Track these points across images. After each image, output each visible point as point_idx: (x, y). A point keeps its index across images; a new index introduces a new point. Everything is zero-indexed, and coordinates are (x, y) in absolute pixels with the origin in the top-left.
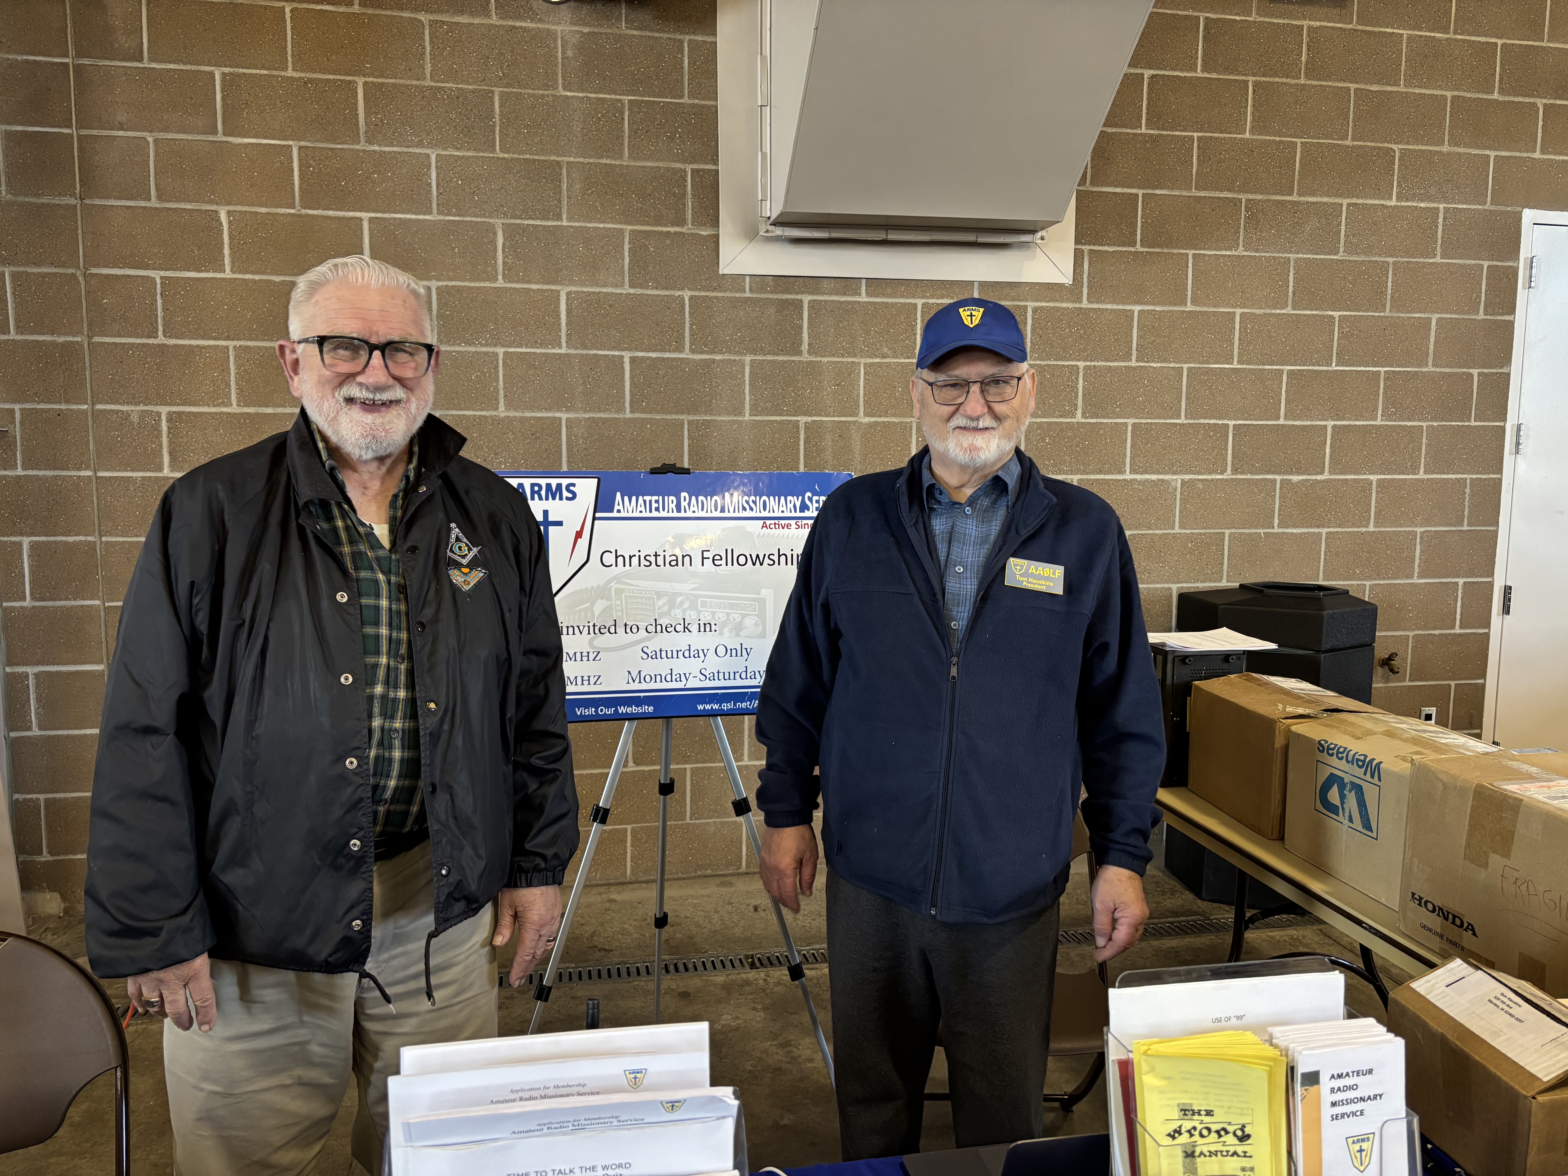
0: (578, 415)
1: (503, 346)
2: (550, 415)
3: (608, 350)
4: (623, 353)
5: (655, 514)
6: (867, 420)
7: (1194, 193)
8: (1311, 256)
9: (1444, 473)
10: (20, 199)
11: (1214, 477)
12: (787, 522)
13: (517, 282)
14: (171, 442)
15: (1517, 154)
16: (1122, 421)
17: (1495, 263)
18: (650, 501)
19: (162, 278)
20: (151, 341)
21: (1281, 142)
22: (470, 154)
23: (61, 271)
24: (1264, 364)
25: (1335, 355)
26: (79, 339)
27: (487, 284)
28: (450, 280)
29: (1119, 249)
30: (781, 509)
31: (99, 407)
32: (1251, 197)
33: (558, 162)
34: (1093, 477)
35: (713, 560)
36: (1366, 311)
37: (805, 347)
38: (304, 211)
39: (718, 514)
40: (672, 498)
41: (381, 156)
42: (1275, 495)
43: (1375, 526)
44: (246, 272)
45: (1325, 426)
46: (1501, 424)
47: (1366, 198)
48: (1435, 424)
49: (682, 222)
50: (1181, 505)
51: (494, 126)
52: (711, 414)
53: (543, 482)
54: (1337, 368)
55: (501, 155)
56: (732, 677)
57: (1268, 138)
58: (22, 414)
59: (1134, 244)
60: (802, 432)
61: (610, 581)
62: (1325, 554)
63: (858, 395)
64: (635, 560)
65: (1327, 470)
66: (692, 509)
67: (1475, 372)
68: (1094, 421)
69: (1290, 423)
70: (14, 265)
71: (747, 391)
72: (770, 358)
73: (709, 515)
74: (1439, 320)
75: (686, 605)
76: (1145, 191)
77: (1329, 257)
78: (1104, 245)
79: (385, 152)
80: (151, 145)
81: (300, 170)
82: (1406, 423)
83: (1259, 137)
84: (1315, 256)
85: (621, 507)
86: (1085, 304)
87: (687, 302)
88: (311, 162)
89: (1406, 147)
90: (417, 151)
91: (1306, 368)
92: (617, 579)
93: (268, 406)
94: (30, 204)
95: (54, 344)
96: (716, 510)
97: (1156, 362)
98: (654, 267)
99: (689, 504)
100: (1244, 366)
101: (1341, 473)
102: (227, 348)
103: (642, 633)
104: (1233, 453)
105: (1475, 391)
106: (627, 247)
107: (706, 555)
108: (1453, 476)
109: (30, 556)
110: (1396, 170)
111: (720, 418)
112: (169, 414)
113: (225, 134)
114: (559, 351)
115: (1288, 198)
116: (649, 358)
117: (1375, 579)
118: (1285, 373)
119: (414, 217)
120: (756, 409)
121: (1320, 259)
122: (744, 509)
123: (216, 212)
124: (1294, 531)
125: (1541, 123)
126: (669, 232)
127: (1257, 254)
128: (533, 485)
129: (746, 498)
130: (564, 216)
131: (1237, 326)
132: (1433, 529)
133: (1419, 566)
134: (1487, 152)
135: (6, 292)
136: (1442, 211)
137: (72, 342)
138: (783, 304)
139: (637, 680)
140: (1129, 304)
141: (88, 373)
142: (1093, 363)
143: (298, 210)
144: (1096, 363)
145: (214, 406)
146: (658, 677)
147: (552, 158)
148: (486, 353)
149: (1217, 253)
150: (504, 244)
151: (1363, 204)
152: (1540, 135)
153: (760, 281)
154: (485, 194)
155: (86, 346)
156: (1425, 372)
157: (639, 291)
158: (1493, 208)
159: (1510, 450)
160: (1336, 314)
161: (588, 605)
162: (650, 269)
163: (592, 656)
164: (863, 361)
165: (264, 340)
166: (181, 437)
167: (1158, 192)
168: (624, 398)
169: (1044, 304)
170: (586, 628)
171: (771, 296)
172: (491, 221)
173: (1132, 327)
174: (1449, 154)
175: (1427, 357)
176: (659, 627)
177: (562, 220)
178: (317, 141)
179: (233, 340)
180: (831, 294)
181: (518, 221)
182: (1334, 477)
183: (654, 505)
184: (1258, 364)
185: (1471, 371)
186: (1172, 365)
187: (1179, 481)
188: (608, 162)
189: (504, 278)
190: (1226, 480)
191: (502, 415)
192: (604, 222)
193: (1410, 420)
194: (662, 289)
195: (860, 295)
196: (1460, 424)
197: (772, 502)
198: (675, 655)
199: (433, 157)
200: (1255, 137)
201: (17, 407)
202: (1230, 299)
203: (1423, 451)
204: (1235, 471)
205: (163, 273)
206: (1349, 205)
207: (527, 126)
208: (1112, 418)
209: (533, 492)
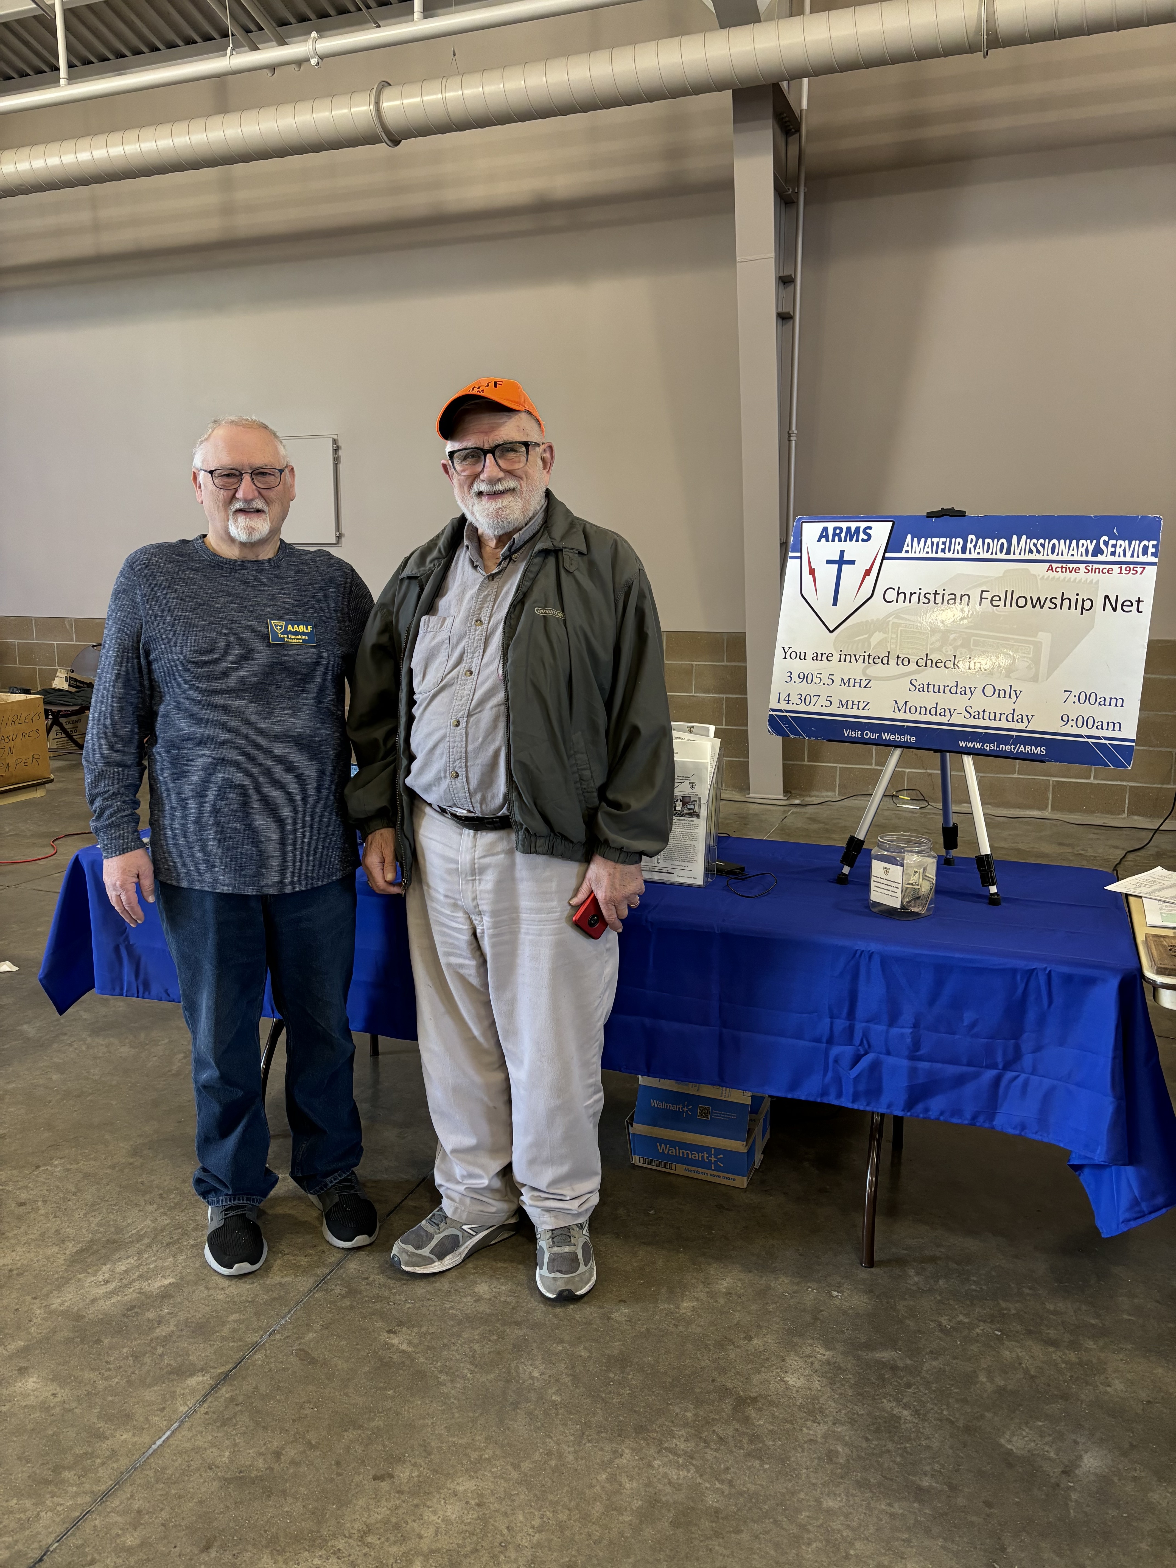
5: (940, 555)
12: (1075, 566)
18: (938, 543)
30: (1071, 552)
35: (992, 600)
39: (1003, 556)
40: (960, 540)
53: (844, 525)
56: (998, 718)
61: (889, 615)
64: (915, 598)
66: (977, 550)
73: (994, 556)
75: (959, 642)
85: (909, 548)
92: (897, 614)
96: (1001, 551)
99: (975, 546)
103: (913, 666)
107: (985, 595)
122: (1031, 551)
128: (835, 529)
129: (1034, 541)
139: (903, 710)
146: (923, 710)
161: (866, 636)
163: (864, 683)
170: (862, 657)
176: (929, 662)
183: (941, 547)
197: (1062, 545)
198: (942, 690)
209: (834, 534)
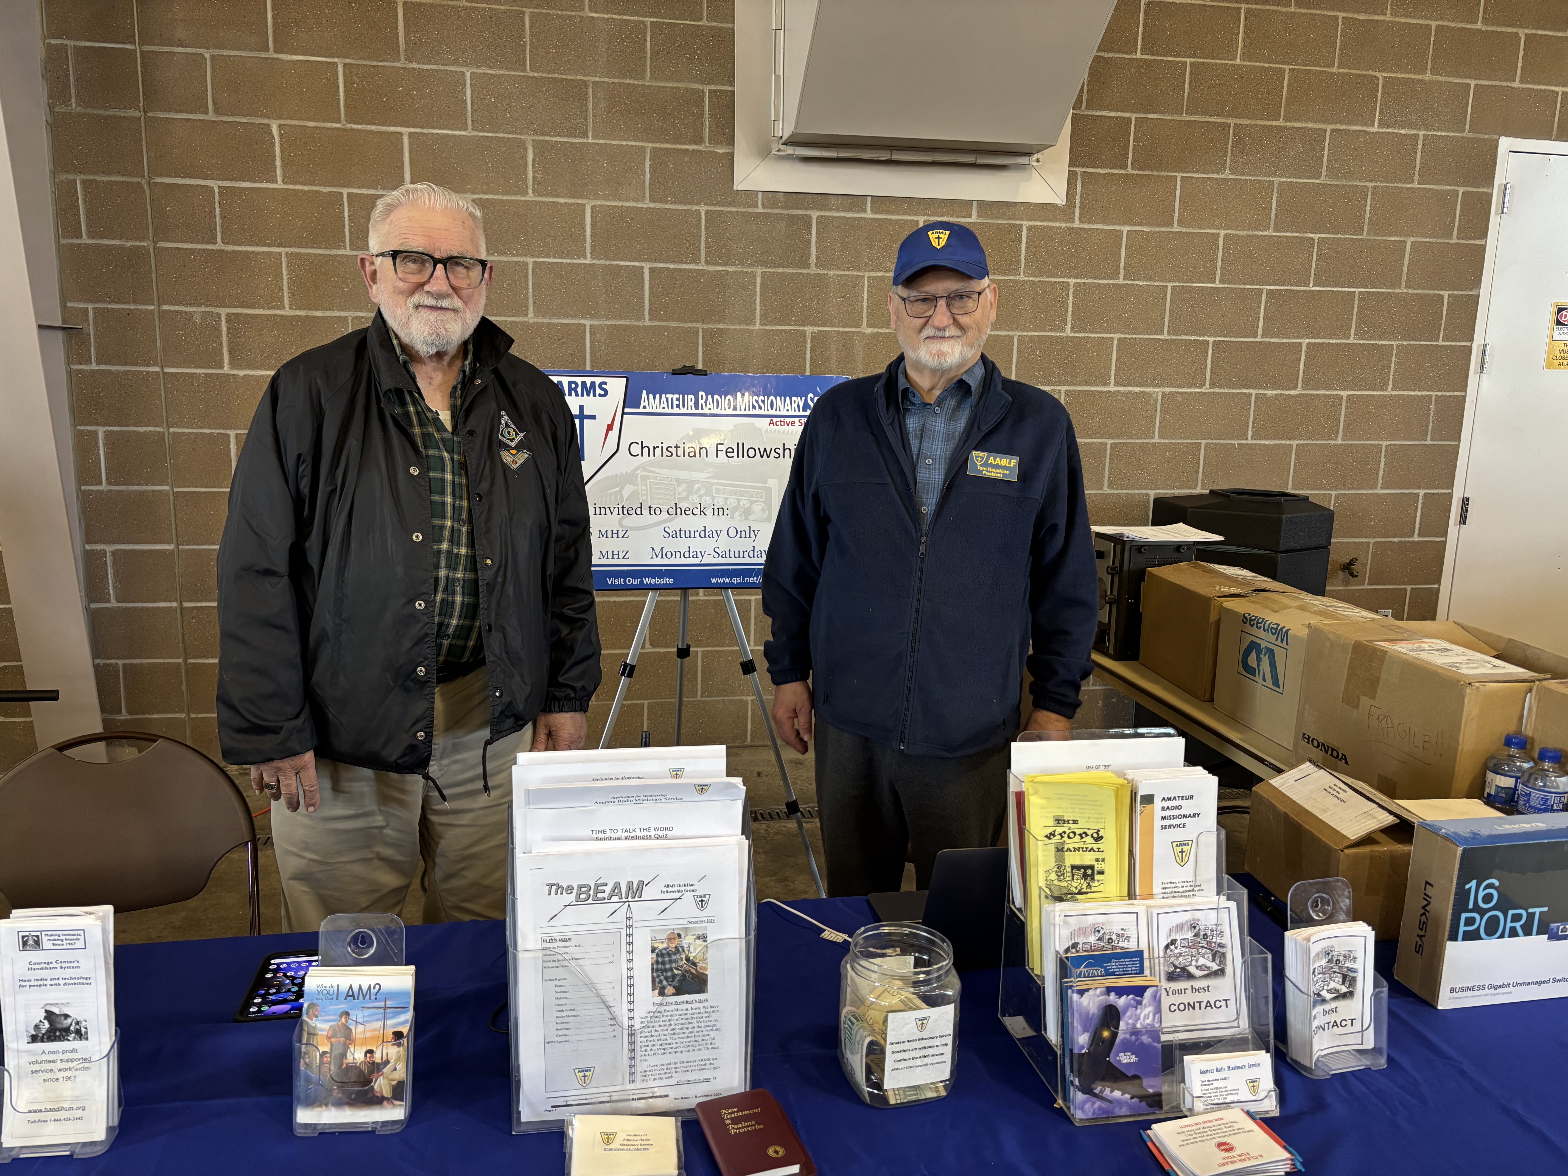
0: (601, 322)
1: (533, 256)
2: (575, 321)
3: (629, 261)
4: (643, 264)
5: (676, 410)
6: (869, 331)
7: (1185, 117)
8: (1294, 180)
9: (1411, 390)
10: (89, 111)
11: (1192, 390)
12: (791, 420)
13: (546, 196)
14: (230, 342)
15: (1497, 83)
16: (1108, 335)
17: (1470, 189)
18: (672, 399)
19: (219, 187)
20: (210, 247)
21: (1271, 68)
22: (502, 72)
23: (127, 179)
24: (1245, 284)
25: (1312, 275)
26: (145, 244)
27: (518, 198)
28: (484, 193)
29: (1112, 171)
30: (786, 408)
31: (165, 307)
32: (1239, 121)
33: (584, 82)
34: (1079, 388)
35: (727, 452)
36: (1344, 233)
37: (813, 260)
38: (349, 126)
39: (730, 412)
40: (691, 396)
41: (419, 74)
42: (1250, 409)
43: (1343, 440)
44: (296, 183)
45: (1301, 343)
46: (1468, 344)
47: (1349, 123)
48: (1405, 343)
49: (699, 140)
50: (1161, 416)
51: (525, 46)
52: (724, 323)
53: (579, 380)
54: (1314, 288)
55: (531, 74)
56: (741, 555)
57: (1258, 64)
58: (95, 313)
59: (1125, 167)
60: (809, 342)
61: (637, 468)
62: (1295, 465)
63: (862, 307)
64: (658, 451)
65: (1300, 385)
66: (708, 406)
67: (1445, 294)
68: (1082, 335)
69: (1267, 340)
70: (84, 173)
71: (758, 302)
72: (780, 270)
73: (723, 412)
74: (1413, 243)
75: (702, 492)
76: (1138, 115)
77: (1311, 181)
78: (1097, 167)
79: (423, 70)
80: (208, 62)
81: (345, 86)
82: (1377, 342)
83: (1249, 63)
84: (1298, 180)
85: (646, 404)
86: (1077, 224)
87: (703, 216)
88: (355, 79)
89: (1389, 75)
90: (453, 69)
91: (1285, 288)
92: (643, 467)
93: (317, 310)
94: (98, 116)
95: (122, 248)
96: (729, 408)
97: (1142, 280)
98: (673, 183)
99: (706, 402)
100: (1226, 286)
101: (1313, 389)
102: (280, 254)
103: (664, 515)
104: (1212, 368)
105: (1445, 312)
106: (648, 163)
107: (720, 447)
108: (1420, 393)
109: (104, 444)
110: (1379, 98)
111: (732, 327)
112: (228, 315)
113: (276, 52)
114: (584, 262)
115: (1274, 123)
116: (667, 269)
117: (1340, 489)
118: (1265, 292)
119: (450, 132)
120: (766, 319)
121: (1303, 183)
122: (754, 407)
123: (268, 125)
124: (1267, 442)
125: (1521, 53)
126: (687, 150)
127: (1243, 178)
128: (570, 383)
129: (756, 397)
130: (590, 135)
131: (1221, 247)
132: (1398, 443)
133: (1383, 478)
134: (1468, 81)
135: (78, 199)
136: (1421, 137)
137: (139, 247)
138: (793, 219)
139: (660, 556)
140: (1118, 224)
141: (154, 275)
142: (1083, 281)
143: (344, 125)
144: (1086, 281)
145: (268, 308)
146: (678, 554)
147: (578, 78)
148: (516, 263)
149: (1204, 176)
150: (534, 160)
151: (1346, 130)
152: (1520, 65)
153: (771, 197)
154: (517, 112)
155: (151, 250)
156: (1397, 294)
157: (659, 205)
158: (1471, 136)
159: (1475, 368)
160: (1316, 236)
161: (617, 489)
162: (670, 184)
163: (621, 534)
164: (867, 274)
165: (313, 247)
166: (240, 337)
167: (1150, 116)
168: (643, 306)
169: (1038, 223)
170: (616, 509)
171: (781, 211)
172: (522, 137)
173: (1121, 247)
174: (1431, 82)
175: (1401, 278)
176: (679, 510)
177: (588, 137)
178: (361, 59)
179: (285, 247)
180: (837, 210)
181: (547, 138)
182: (1306, 392)
183: (676, 403)
184: (1239, 284)
185: (1442, 293)
186: (1157, 284)
187: (1160, 394)
188: (631, 82)
189: (533, 192)
190: (1205, 393)
191: (531, 321)
192: (626, 140)
193: (1381, 339)
194: (680, 203)
195: (865, 211)
196: (1429, 343)
197: (778, 401)
198: (692, 535)
199: (468, 75)
200: (1245, 63)
201: (90, 306)
202: (1215, 221)
203: (1392, 369)
204: (1213, 385)
205: (220, 183)
206: (1333, 130)
207: (555, 47)
208: (1099, 333)
209: (570, 389)
